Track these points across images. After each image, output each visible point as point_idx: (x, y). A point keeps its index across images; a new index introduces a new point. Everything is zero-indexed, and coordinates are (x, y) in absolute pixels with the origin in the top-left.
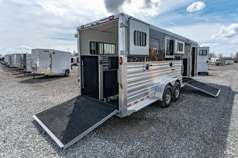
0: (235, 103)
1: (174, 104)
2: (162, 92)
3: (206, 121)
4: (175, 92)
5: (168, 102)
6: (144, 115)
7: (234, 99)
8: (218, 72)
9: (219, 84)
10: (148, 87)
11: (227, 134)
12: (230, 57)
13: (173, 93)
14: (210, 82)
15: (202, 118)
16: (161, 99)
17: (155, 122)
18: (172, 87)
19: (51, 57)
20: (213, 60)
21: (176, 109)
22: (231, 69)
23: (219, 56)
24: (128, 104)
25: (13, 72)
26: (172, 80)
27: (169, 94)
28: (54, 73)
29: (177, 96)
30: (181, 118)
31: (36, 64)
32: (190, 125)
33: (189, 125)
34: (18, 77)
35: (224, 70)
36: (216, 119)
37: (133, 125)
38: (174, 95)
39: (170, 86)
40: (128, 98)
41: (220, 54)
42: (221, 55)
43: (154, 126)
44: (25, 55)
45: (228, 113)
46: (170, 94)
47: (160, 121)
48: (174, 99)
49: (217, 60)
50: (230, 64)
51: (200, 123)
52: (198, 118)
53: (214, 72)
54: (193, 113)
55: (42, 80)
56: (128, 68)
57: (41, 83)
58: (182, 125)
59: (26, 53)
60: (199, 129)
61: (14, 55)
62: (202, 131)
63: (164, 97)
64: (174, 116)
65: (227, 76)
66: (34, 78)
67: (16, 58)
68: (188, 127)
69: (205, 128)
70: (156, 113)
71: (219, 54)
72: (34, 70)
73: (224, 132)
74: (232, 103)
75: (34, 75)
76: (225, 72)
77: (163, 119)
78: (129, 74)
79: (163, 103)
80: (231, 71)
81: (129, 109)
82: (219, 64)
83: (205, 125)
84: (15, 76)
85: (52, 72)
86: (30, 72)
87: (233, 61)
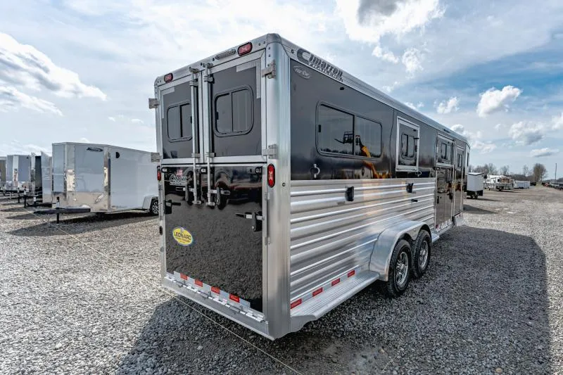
0: (551, 280)
1: (415, 287)
2: (387, 256)
3: (495, 333)
4: (418, 255)
5: (401, 282)
6: (339, 324)
7: (545, 268)
8: (502, 204)
9: (509, 231)
10: (353, 246)
11: (548, 369)
12: (522, 174)
13: (413, 258)
14: (491, 228)
15: (486, 324)
16: (385, 275)
17: (367, 343)
18: (411, 244)
19: (109, 165)
20: (492, 180)
21: (422, 301)
22: (527, 197)
23: (502, 172)
24: (293, 300)
25: (4, 205)
26: (413, 227)
27: (404, 263)
28: (117, 207)
29: (423, 266)
30: (434, 326)
31: (65, 184)
32: (458, 348)
33: (454, 348)
34: (14, 218)
35: (513, 201)
36: (516, 325)
37: (307, 358)
38: (417, 264)
39: (406, 243)
40: (292, 284)
41: (505, 167)
42: (505, 170)
43: (365, 357)
44: (38, 158)
45: (540, 304)
46: (407, 263)
47: (380, 339)
48: (416, 274)
49: (498, 180)
50: (522, 188)
51: (480, 338)
52: (474, 324)
53: (495, 204)
54: (463, 310)
55: (82, 226)
56: (292, 196)
57: (74, 233)
58: (438, 351)
59: (42, 153)
60: (480, 360)
61: (11, 158)
62: (488, 366)
63: (393, 269)
64: (418, 323)
65: (522, 212)
66: (58, 222)
67: (17, 167)
68: (454, 354)
69: (496, 356)
70: (372, 315)
71: (502, 168)
72: (58, 198)
73: (541, 363)
74: (543, 279)
75: (59, 212)
76: (518, 206)
77: (391, 334)
78: (295, 212)
79: (391, 287)
80: (527, 202)
81: (295, 312)
82: (503, 187)
83: (494, 347)
84: (8, 214)
85: (112, 205)
86: (49, 205)
87: (529, 182)
